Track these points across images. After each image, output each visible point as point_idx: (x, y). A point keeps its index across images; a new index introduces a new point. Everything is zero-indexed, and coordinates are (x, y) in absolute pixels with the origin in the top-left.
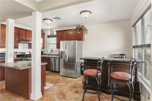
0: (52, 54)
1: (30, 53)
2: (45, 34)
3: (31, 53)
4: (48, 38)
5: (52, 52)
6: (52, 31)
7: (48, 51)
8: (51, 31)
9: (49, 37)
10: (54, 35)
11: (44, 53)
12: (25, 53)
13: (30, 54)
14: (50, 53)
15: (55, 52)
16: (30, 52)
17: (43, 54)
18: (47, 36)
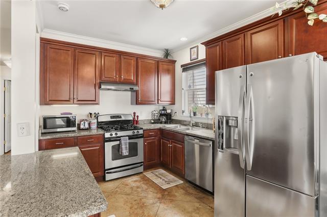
0: (196, 123)
1: (134, 116)
2: (176, 61)
3: (138, 117)
4: (184, 74)
5: (195, 114)
6: (195, 49)
7: (183, 112)
8: (191, 49)
9: (186, 68)
10: (199, 59)
11: (173, 118)
12: (121, 117)
13: (134, 118)
14: (189, 119)
15: (204, 116)
16: (134, 113)
17: (170, 119)
18: (182, 66)
